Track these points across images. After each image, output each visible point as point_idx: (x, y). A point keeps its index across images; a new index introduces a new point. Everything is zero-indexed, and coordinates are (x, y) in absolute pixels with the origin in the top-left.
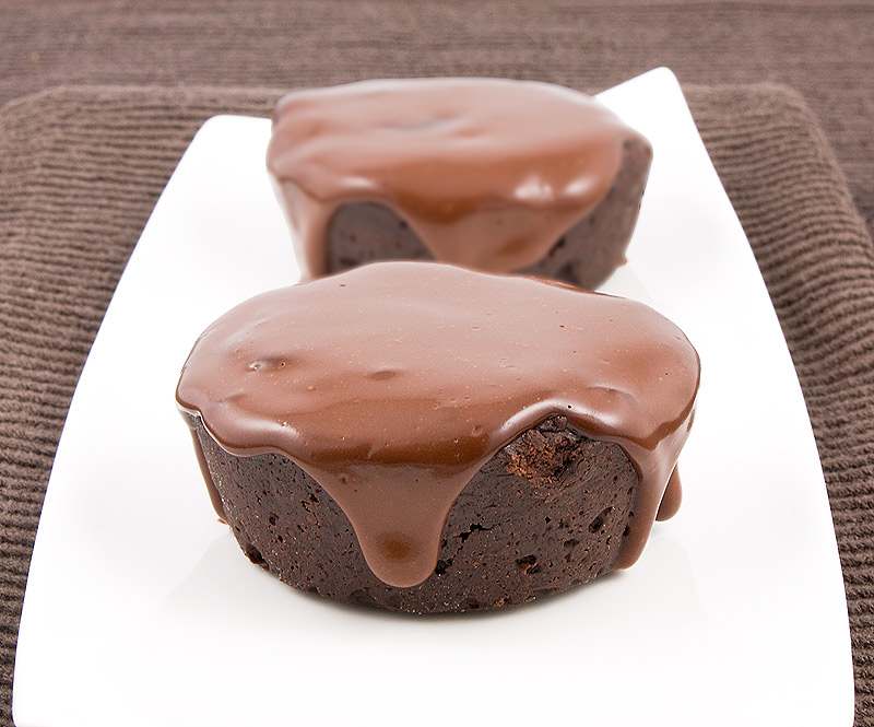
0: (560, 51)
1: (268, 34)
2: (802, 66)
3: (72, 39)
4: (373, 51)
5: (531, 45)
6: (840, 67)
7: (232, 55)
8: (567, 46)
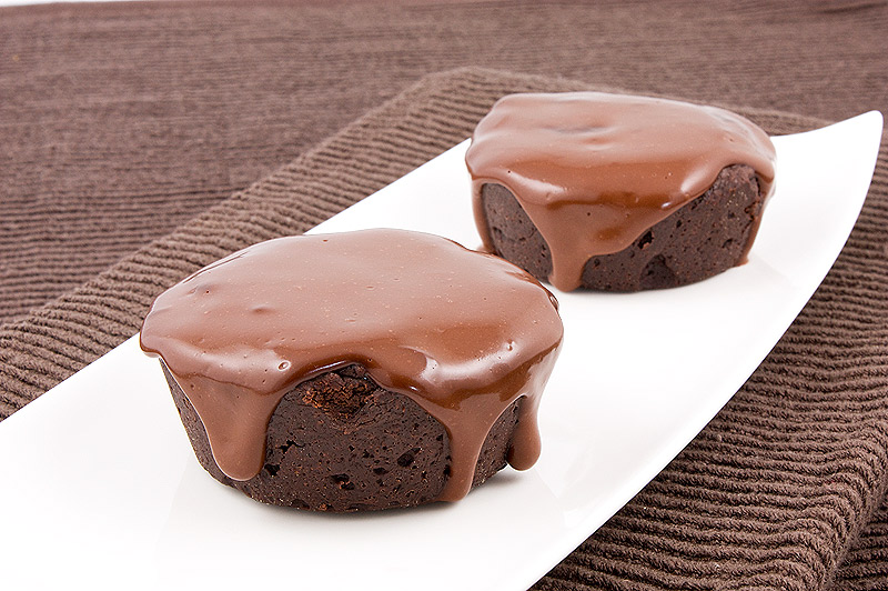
0: (423, 41)
1: (193, 34)
2: (608, 45)
3: (40, 43)
4: (281, 45)
5: (399, 36)
6: (637, 45)
7: (171, 51)
8: (427, 36)
